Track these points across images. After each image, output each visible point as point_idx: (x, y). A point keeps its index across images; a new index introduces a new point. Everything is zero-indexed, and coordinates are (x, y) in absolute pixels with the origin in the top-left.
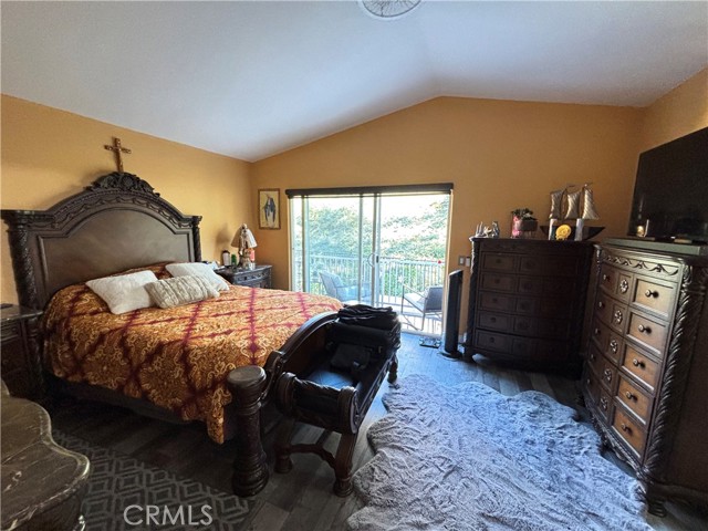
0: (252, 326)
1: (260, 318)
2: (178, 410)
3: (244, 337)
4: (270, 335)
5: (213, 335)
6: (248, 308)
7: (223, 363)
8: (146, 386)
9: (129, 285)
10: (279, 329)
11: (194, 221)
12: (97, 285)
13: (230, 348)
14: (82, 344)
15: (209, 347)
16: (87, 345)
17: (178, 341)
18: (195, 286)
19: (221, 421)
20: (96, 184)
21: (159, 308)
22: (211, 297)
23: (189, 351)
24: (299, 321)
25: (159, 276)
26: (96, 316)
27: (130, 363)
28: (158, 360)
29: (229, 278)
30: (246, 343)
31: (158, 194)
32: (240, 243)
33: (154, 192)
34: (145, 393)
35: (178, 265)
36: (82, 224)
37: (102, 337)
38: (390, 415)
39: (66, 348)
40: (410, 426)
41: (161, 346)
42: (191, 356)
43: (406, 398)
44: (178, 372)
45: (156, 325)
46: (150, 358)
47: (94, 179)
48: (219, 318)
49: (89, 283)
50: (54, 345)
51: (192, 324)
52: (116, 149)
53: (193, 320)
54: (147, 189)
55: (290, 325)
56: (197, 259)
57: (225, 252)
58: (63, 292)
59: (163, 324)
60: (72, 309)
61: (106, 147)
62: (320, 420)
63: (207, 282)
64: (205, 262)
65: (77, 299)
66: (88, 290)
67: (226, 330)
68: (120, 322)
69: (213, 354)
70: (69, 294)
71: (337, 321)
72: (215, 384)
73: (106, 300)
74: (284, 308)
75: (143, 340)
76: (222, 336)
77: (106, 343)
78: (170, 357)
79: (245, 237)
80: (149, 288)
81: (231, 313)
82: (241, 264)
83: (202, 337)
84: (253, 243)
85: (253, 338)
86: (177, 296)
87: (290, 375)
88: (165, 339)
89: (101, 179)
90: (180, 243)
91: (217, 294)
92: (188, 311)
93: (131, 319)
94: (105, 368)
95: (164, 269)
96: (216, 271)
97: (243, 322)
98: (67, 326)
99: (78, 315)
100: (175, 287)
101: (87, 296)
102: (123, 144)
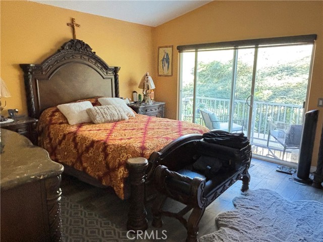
0: (145, 137)
1: (150, 133)
2: (100, 179)
3: (138, 141)
4: (154, 142)
5: (121, 139)
6: (144, 127)
7: (125, 154)
8: (85, 165)
9: (78, 109)
10: (160, 140)
11: (116, 70)
12: (62, 107)
13: (130, 146)
14: (55, 139)
15: (118, 145)
16: (57, 140)
17: (102, 140)
18: (114, 112)
19: (122, 185)
20: (63, 48)
21: (94, 123)
22: (123, 120)
23: (108, 146)
24: (175, 137)
25: (94, 105)
26: (62, 125)
27: (78, 151)
28: (91, 150)
29: (136, 110)
30: (139, 145)
31: (95, 53)
32: (144, 85)
33: (93, 51)
34: (85, 169)
35: (105, 98)
36: (55, 72)
37: (65, 135)
38: (236, 210)
39: (48, 141)
40: (249, 219)
41: (93, 142)
42: (108, 149)
43: (252, 202)
44: (101, 157)
45: (91, 132)
46: (87, 149)
47: (62, 45)
48: (126, 131)
49: (59, 106)
50: (42, 139)
51: (111, 133)
52: (72, 25)
53: (111, 131)
54: (88, 49)
55: (167, 139)
56: (117, 96)
57: (135, 92)
58: (46, 111)
59: (95, 132)
60: (51, 120)
61: (68, 25)
62: (181, 197)
63: (121, 110)
64: (122, 98)
65: (53, 115)
66: (58, 110)
67: (129, 137)
68: (73, 129)
69: (120, 149)
70: (49, 112)
71: (202, 140)
72: (120, 165)
73: (66, 117)
74: (167, 129)
75: (84, 139)
76: (126, 140)
77: (66, 139)
78: (98, 149)
79: (147, 81)
80: (89, 111)
81: (133, 129)
82: (144, 101)
83: (115, 140)
84: (152, 86)
85: (144, 142)
86: (104, 117)
87: (164, 167)
88: (96, 139)
89: (65, 44)
90: (107, 84)
91: (127, 118)
92: (109, 126)
93: (79, 128)
94: (66, 153)
95: (97, 101)
96: (128, 105)
97: (140, 134)
98: (48, 129)
99: (53, 124)
100: (102, 111)
101: (57, 114)
102: (76, 22)
